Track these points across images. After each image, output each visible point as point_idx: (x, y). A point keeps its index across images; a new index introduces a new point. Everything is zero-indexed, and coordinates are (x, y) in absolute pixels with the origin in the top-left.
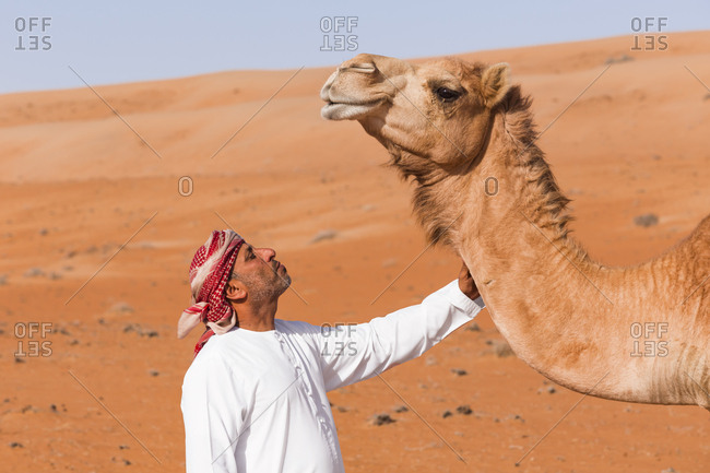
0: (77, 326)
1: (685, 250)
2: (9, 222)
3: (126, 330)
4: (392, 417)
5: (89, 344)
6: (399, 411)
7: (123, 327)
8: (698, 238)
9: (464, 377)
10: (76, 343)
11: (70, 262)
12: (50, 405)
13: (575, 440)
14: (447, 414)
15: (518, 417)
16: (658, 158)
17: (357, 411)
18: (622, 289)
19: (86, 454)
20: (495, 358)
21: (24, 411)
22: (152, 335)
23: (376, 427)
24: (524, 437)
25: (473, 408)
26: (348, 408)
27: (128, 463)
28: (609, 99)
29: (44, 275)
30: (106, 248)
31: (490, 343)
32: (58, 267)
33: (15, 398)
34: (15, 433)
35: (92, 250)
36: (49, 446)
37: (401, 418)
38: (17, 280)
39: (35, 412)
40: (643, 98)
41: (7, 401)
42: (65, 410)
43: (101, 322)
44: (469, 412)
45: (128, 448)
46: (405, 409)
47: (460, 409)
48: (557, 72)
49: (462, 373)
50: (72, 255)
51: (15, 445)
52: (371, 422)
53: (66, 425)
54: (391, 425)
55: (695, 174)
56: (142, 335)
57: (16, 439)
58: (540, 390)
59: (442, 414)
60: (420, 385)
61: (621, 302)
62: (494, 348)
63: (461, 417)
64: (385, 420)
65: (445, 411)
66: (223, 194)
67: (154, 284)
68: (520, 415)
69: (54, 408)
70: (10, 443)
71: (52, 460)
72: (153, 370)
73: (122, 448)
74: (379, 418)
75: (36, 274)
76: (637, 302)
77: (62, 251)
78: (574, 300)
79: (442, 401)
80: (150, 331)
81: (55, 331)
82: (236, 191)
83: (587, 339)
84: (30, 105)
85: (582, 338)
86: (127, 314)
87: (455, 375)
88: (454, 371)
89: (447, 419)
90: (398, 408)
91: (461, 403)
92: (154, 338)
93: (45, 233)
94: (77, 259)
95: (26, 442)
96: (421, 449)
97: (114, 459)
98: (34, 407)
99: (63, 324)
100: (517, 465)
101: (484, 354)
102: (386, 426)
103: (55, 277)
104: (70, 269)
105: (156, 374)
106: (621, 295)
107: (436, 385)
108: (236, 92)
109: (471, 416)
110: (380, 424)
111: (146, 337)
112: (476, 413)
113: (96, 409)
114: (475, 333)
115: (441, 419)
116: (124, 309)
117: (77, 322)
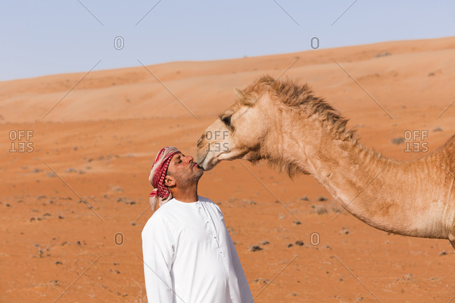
0: (92, 199)
1: (444, 151)
2: (57, 143)
3: (119, 201)
4: (261, 247)
5: (98, 209)
6: (264, 244)
7: (118, 199)
8: (450, 145)
9: (299, 225)
10: (91, 208)
11: (89, 165)
12: (77, 241)
13: (359, 259)
14: (290, 245)
15: (328, 247)
16: (404, 107)
17: (242, 244)
18: (410, 173)
19: (96, 267)
20: (316, 215)
21: (63, 244)
22: (132, 203)
23: (252, 253)
24: (332, 257)
25: (304, 242)
26: (237, 242)
27: (118, 272)
28: (378, 75)
29: (75, 172)
30: (109, 157)
31: (313, 207)
32: (83, 167)
33: (59, 238)
34: (58, 256)
35: (101, 158)
36: (76, 263)
37: (266, 247)
38: (61, 174)
39: (69, 245)
40: (396, 75)
41: (54, 239)
42: (85, 244)
43: (105, 196)
44: (302, 244)
45: (118, 264)
46: (268, 243)
47: (297, 243)
48: (350, 61)
49: (299, 223)
50: (90, 160)
51: (58, 263)
52: (249, 250)
53: (86, 252)
54: (260, 251)
55: (424, 116)
56: (127, 203)
57: (59, 260)
58: (341, 232)
59: (288, 245)
60: (276, 230)
61: (410, 180)
62: (316, 210)
63: (298, 247)
64: (257, 248)
65: (289, 243)
66: (171, 127)
67: (135, 176)
68: (330, 245)
69: (79, 243)
70: (55, 262)
71: (78, 271)
72: (133, 222)
73: (115, 264)
74: (254, 247)
75: (71, 171)
76: (419, 180)
77: (85, 159)
78: (382, 179)
79: (288, 238)
80: (131, 201)
81: (81, 202)
82: (178, 126)
83: (392, 200)
84: (68, 81)
85: (389, 200)
86: (120, 192)
87: (295, 224)
88: (294, 222)
89: (290, 248)
90: (264, 242)
91: (298, 239)
92: (133, 205)
93: (76, 149)
94: (93, 163)
95: (64, 261)
96: (276, 264)
97: (111, 270)
98: (69, 243)
99: (85, 197)
100: (328, 273)
101: (311, 213)
102: (257, 252)
103: (81, 173)
104: (89, 168)
105: (134, 225)
106: (410, 176)
107: (284, 230)
108: (178, 73)
109: (303, 246)
110: (254, 251)
111: (129, 205)
112: (306, 245)
113: (102, 243)
114: (306, 202)
115: (287, 248)
116: (118, 190)
117: (92, 196)
